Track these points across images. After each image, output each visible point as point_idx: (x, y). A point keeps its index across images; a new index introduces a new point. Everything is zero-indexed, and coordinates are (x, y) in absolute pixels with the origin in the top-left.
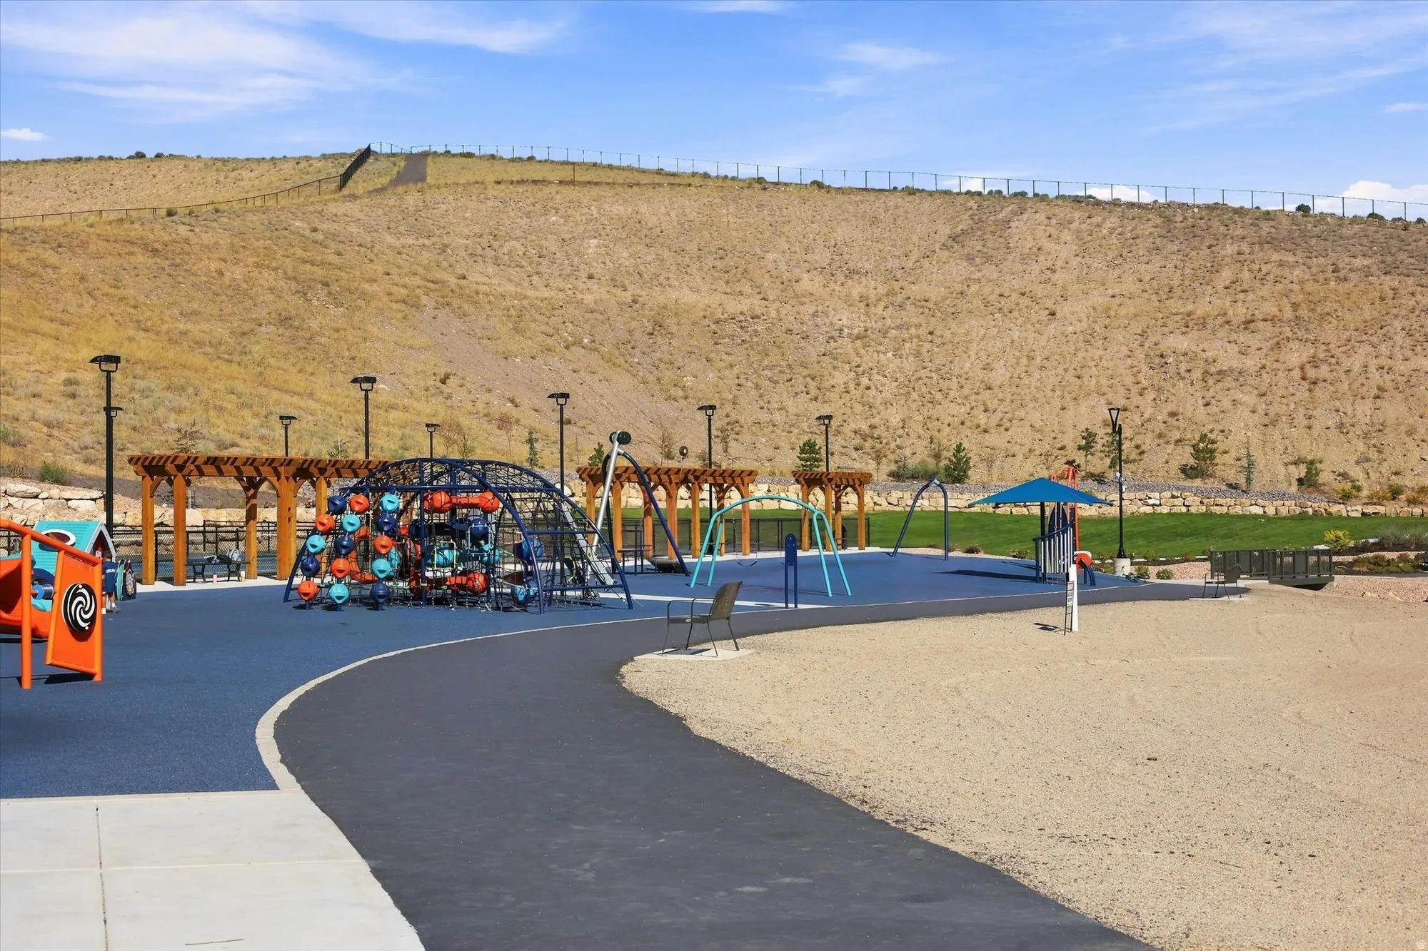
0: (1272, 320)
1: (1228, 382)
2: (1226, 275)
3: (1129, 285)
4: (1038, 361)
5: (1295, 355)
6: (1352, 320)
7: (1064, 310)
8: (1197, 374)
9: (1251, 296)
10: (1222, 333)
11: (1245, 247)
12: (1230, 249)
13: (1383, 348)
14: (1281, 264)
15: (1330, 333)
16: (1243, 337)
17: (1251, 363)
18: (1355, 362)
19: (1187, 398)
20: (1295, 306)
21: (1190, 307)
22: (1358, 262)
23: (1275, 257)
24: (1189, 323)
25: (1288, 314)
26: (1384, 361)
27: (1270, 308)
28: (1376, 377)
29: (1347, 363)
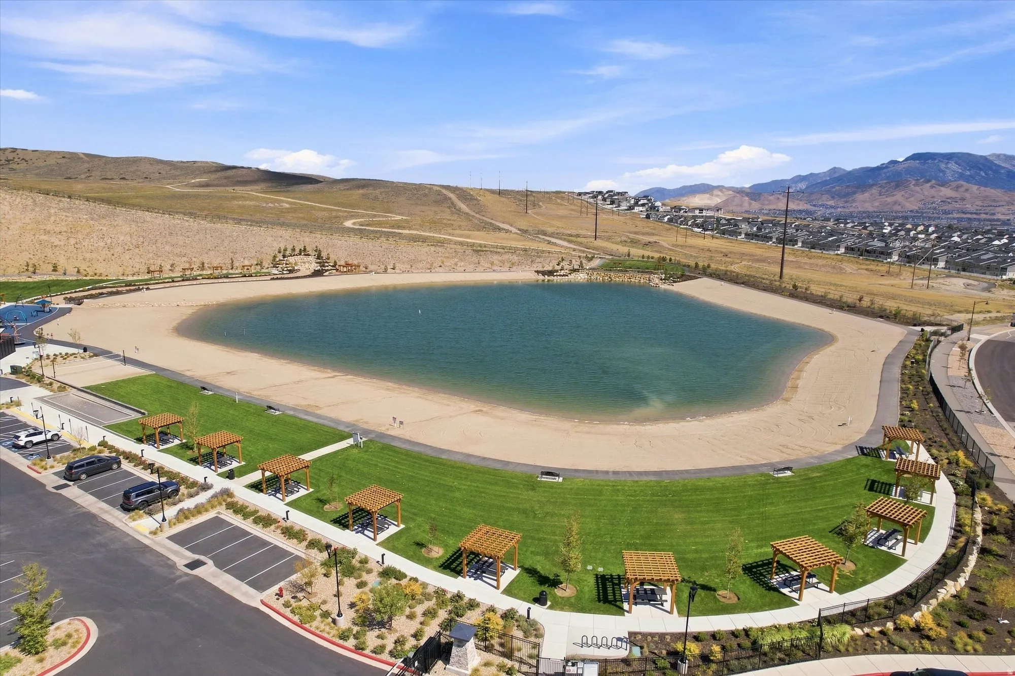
0: (66, 232)
1: (57, 249)
2: (53, 219)
3: (27, 221)
4: (8, 242)
5: (72, 241)
6: (85, 232)
7: (11, 227)
8: (50, 246)
9: (60, 225)
10: (54, 235)
11: (56, 210)
12: (53, 211)
13: (92, 240)
14: (66, 216)
15: (80, 236)
16: (59, 236)
17: (62, 243)
18: (86, 244)
19: (49, 252)
20: (71, 228)
21: (45, 228)
22: (85, 217)
23: (64, 214)
24: (47, 232)
25: (69, 231)
26: (92, 244)
27: (65, 229)
28: (90, 246)
29: (84, 244)
